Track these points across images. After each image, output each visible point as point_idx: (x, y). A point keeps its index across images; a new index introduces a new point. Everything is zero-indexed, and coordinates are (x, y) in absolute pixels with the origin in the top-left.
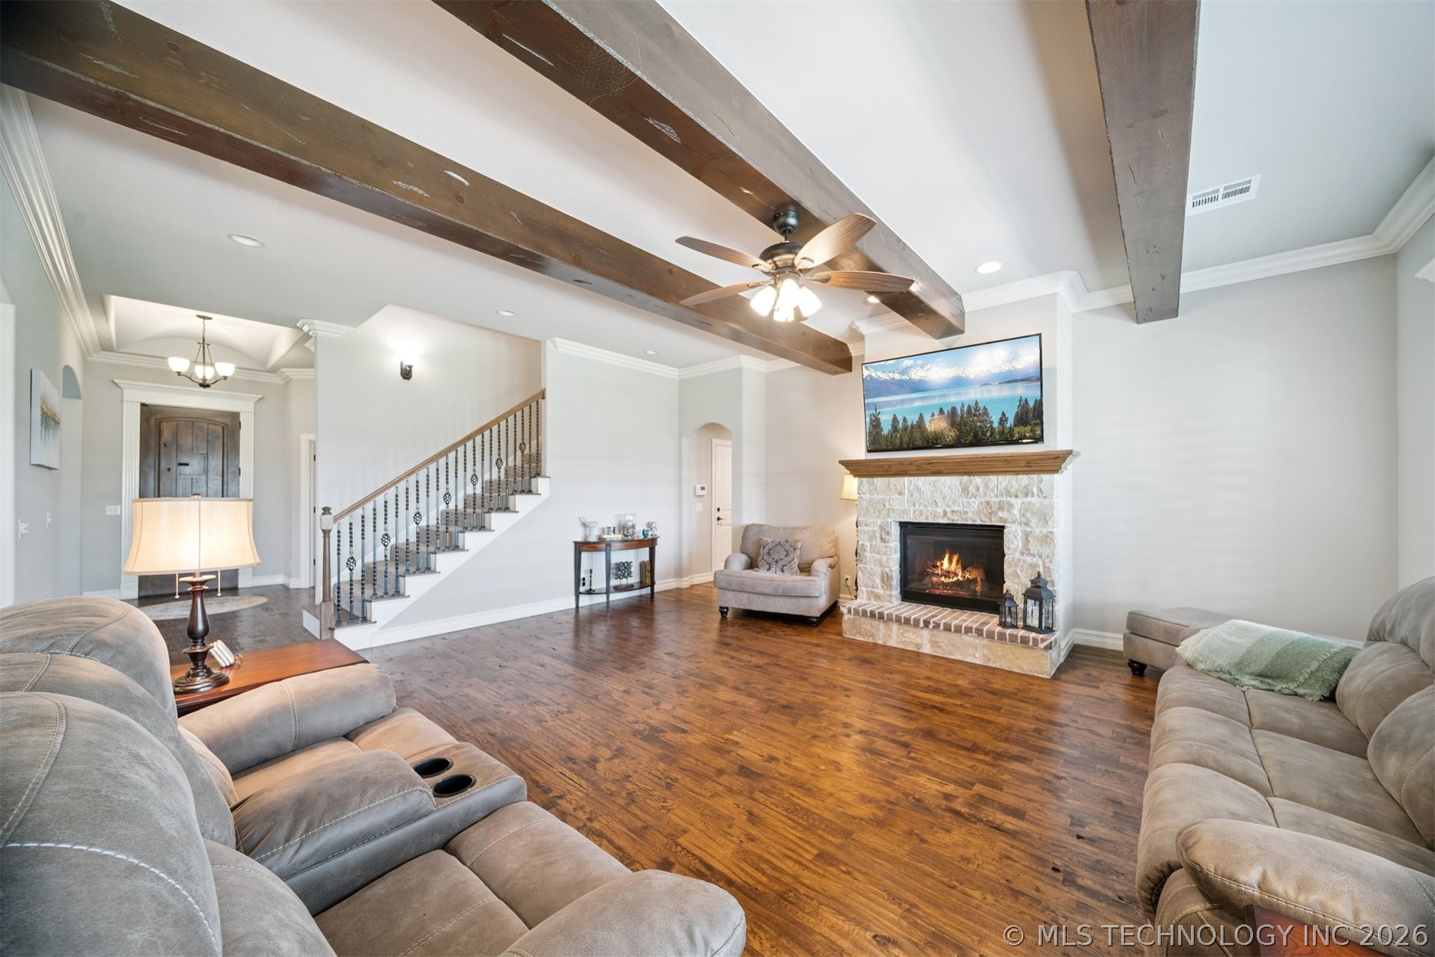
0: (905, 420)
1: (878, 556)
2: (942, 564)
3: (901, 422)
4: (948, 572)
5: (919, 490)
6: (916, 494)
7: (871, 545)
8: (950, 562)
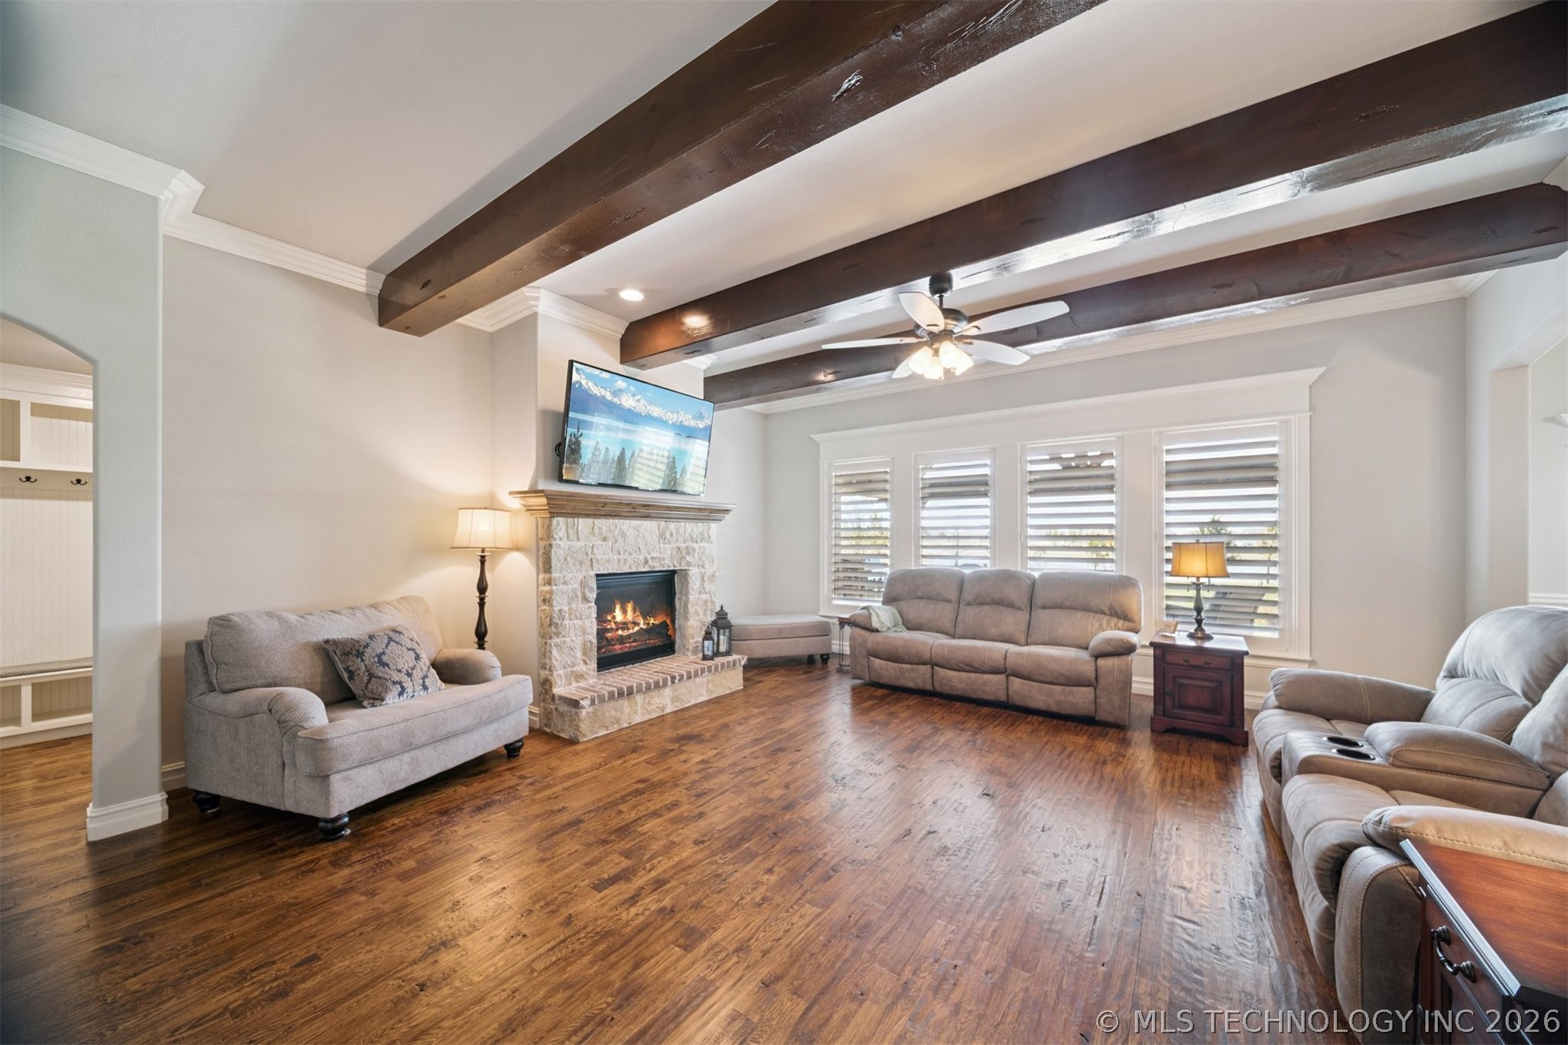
0: (608, 450)
1: (580, 622)
2: (614, 617)
3: (605, 452)
4: (625, 623)
5: (623, 534)
6: (620, 540)
7: (570, 609)
8: (624, 612)
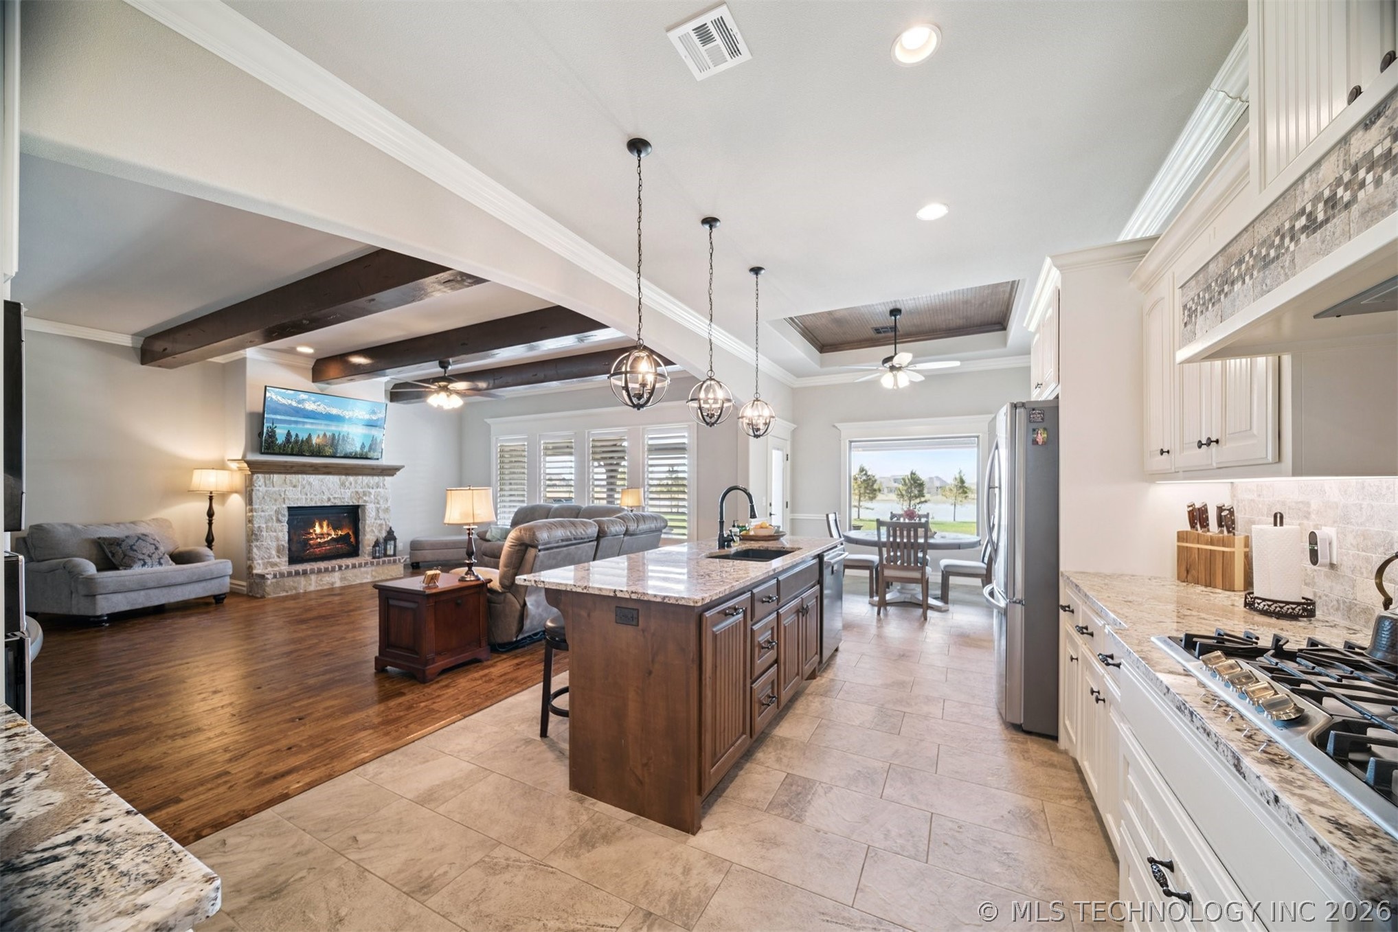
0: (297, 435)
1: (275, 534)
2: (315, 531)
3: (294, 437)
4: (322, 534)
5: (310, 484)
6: (307, 487)
7: (267, 527)
8: (321, 527)
